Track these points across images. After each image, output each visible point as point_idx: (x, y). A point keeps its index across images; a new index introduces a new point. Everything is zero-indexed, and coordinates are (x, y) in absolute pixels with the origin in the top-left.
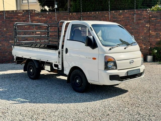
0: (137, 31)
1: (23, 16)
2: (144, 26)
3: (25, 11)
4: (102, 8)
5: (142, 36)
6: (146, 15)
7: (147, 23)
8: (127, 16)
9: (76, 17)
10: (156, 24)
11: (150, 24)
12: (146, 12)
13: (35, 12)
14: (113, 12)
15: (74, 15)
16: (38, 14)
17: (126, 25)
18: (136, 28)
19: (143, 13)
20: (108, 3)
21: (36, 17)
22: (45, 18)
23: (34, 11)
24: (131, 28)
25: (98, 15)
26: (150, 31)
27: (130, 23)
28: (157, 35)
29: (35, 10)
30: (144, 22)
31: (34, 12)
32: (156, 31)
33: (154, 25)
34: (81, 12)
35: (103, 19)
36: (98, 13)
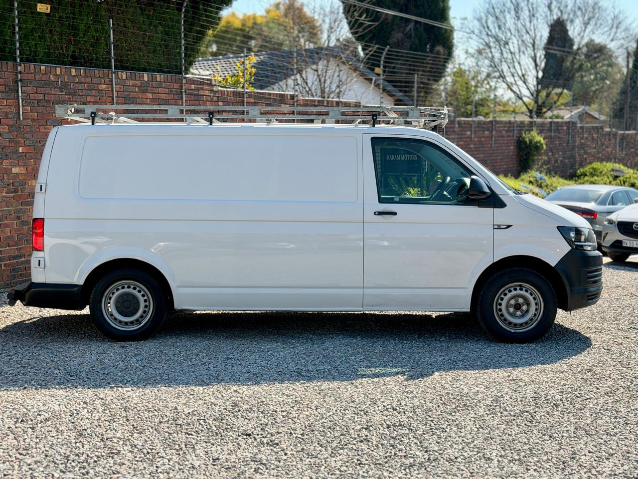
4: (74, 52)
6: (209, 99)
8: (163, 96)
12: (210, 88)
14: (124, 75)
19: (201, 92)
25: (77, 80)
34: (18, 60)
35: (92, 100)
36: (77, 75)
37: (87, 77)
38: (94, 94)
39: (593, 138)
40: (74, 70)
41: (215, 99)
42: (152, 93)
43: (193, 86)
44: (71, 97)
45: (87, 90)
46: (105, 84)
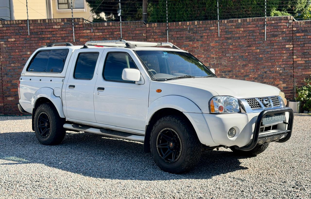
0: (270, 56)
1: (62, 29)
2: (282, 48)
3: (66, 21)
4: (205, 14)
5: (278, 66)
6: (285, 27)
7: (289, 41)
8: (251, 29)
9: (157, 31)
10: (304, 44)
11: (293, 44)
13: (84, 22)
14: (226, 21)
15: (154, 28)
16: (89, 26)
17: (250, 46)
18: (268, 52)
19: (280, 24)
20: (216, 6)
21: (84, 31)
22: (101, 34)
23: (81, 20)
24: (258, 51)
25: (198, 26)
26: (295, 57)
27: (257, 42)
28: (307, 65)
29: (83, 19)
30: (283, 41)
31: (82, 23)
32: (306, 56)
33: (301, 45)
34: (167, 21)
35: (206, 35)
36: (198, 24)
37: (204, 25)
38: (207, 32)
40: (197, 22)
42: (243, 28)
43: (273, 22)
44: (194, 34)
45: (203, 30)
46: (214, 27)
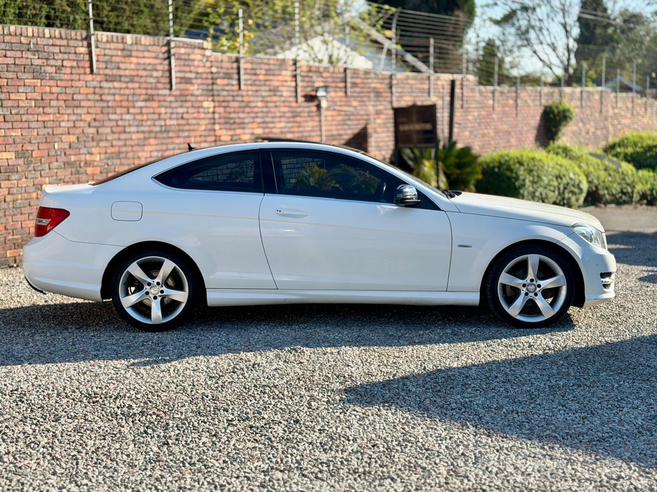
2: (198, 108)
6: (201, 64)
7: (207, 94)
8: (148, 61)
11: (213, 101)
12: (202, 52)
14: (104, 37)
17: (149, 100)
18: (177, 114)
19: (192, 57)
24: (163, 111)
25: (51, 42)
26: (217, 127)
27: (160, 92)
32: (232, 127)
33: (224, 104)
35: (69, 64)
36: (50, 37)
37: (63, 40)
38: (71, 58)
39: (627, 108)
40: (48, 31)
41: (208, 64)
42: (137, 57)
43: (183, 50)
45: (63, 53)
46: (82, 46)
